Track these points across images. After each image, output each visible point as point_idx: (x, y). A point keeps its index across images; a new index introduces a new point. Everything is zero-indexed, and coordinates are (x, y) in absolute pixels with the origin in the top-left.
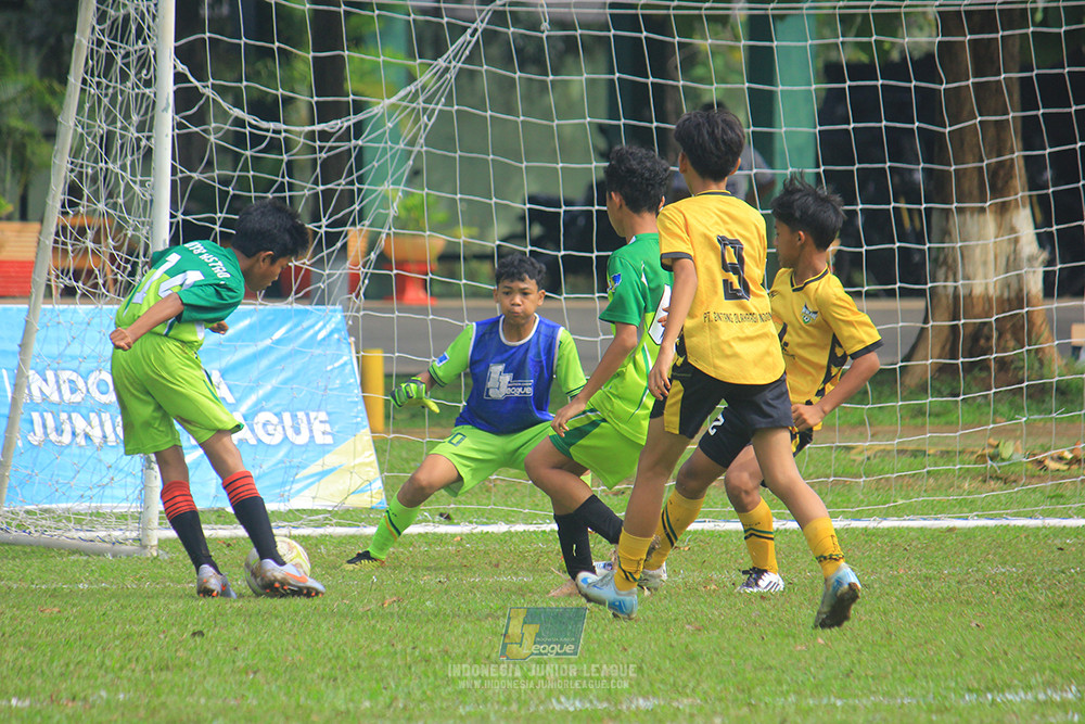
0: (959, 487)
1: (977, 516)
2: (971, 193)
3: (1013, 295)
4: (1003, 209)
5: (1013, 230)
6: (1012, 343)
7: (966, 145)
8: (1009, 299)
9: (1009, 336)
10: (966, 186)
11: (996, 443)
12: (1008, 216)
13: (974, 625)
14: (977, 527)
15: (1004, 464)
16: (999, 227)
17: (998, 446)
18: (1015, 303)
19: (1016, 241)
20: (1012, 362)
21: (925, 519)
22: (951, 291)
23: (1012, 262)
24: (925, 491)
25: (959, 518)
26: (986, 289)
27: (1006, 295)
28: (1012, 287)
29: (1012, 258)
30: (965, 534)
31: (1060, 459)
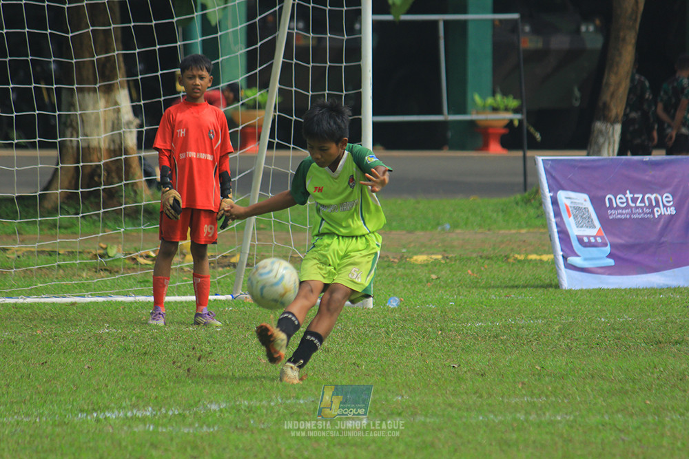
0: (79, 275)
1: (91, 295)
2: (87, 78)
4: (109, 89)
5: (116, 103)
6: (115, 179)
7: (83, 46)
8: (114, 149)
9: (114, 174)
12: (112, 94)
13: (86, 367)
14: (91, 302)
15: (110, 260)
16: (107, 101)
17: (106, 248)
19: (118, 110)
20: (114, 191)
21: (55, 297)
22: (75, 144)
23: (116, 124)
24: (57, 278)
25: (79, 296)
26: (99, 142)
27: (112, 147)
28: (115, 141)
29: (116, 122)
30: (83, 307)
31: (148, 257)
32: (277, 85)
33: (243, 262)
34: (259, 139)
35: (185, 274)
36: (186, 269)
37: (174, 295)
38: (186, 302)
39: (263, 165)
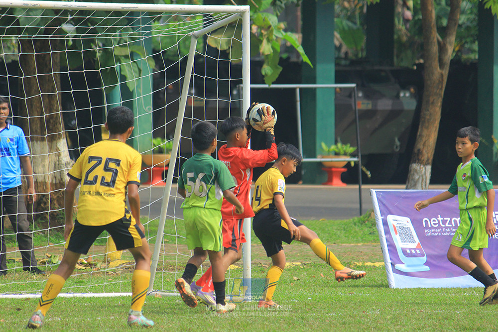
0: (31, 278)
2: (36, 131)
3: (58, 182)
4: (53, 139)
5: (57, 149)
6: (57, 206)
7: (33, 107)
8: (56, 183)
9: (55, 202)
10: (34, 128)
11: (49, 256)
12: (55, 142)
15: (54, 265)
16: (51, 148)
17: (51, 257)
18: (59, 186)
19: (59, 155)
20: (57, 215)
21: (14, 294)
23: (57, 165)
24: (14, 280)
25: (31, 293)
26: (44, 178)
27: (54, 182)
28: (57, 177)
29: (57, 163)
30: (35, 301)
31: (81, 263)
32: (180, 136)
33: (154, 268)
34: (166, 177)
35: (109, 276)
36: (110, 272)
37: (102, 292)
38: (111, 297)
39: (169, 195)
